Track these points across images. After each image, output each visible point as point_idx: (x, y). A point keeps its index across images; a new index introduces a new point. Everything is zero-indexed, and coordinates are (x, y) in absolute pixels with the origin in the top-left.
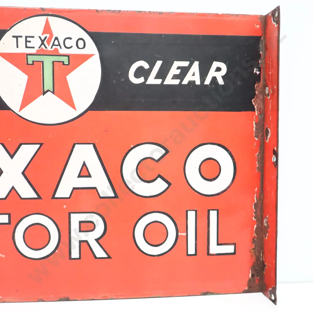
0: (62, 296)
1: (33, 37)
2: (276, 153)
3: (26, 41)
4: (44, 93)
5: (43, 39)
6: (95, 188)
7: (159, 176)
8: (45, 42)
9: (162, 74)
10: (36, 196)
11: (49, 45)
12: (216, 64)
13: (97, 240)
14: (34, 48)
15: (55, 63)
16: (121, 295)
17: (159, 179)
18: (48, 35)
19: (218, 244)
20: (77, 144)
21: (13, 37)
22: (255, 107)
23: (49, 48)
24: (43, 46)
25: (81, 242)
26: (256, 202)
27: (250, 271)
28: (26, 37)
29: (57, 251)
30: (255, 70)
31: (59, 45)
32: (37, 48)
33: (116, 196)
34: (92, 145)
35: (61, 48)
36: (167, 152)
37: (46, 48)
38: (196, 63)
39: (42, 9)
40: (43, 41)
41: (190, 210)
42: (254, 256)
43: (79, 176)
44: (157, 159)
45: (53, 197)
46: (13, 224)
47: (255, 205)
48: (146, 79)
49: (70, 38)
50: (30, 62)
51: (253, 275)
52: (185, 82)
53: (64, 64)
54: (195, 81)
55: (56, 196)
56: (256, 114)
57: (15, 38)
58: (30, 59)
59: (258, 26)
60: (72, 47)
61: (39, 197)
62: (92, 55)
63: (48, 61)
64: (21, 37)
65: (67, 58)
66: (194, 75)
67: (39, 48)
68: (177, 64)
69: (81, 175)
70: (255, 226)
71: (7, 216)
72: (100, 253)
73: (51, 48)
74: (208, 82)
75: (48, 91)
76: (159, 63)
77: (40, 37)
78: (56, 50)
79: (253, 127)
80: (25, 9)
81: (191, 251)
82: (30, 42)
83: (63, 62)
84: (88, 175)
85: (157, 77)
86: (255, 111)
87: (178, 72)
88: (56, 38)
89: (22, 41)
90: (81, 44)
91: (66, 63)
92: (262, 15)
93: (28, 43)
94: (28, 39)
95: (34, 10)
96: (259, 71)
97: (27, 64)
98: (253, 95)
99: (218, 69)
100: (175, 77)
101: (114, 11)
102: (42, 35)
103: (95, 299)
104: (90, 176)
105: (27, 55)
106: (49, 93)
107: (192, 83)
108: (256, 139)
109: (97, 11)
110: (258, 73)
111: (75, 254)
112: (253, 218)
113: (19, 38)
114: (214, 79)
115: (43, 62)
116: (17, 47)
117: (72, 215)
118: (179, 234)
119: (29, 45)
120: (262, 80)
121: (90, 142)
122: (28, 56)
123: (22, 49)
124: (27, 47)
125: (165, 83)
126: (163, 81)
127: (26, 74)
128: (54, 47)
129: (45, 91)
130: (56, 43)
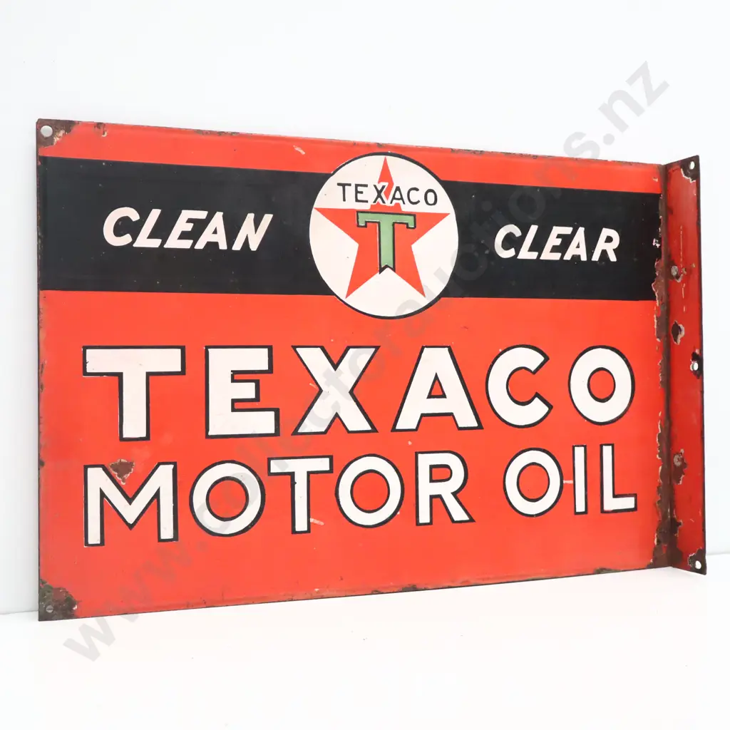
0: (406, 584)
1: (366, 186)
2: (699, 359)
3: (357, 192)
4: (381, 270)
5: (379, 189)
6: (451, 414)
7: (537, 395)
8: (383, 194)
9: (538, 245)
10: (369, 428)
11: (387, 198)
12: (606, 232)
13: (455, 494)
14: (367, 202)
15: (396, 225)
16: (488, 579)
17: (537, 400)
18: (386, 184)
19: (615, 496)
20: (427, 347)
21: (339, 184)
22: (656, 295)
23: (388, 203)
24: (379, 200)
25: (432, 497)
26: (660, 432)
27: (656, 535)
28: (357, 186)
29: (398, 513)
30: (654, 241)
31: (402, 199)
32: (371, 202)
33: (480, 427)
34: (447, 349)
35: (404, 203)
36: (547, 359)
37: (384, 202)
38: (581, 230)
39: (379, 145)
40: (379, 192)
41: (578, 446)
42: (660, 513)
43: (430, 396)
44: (533, 369)
45: (394, 429)
46: (336, 472)
47: (660, 436)
48: (517, 252)
49: (417, 189)
50: (362, 224)
51: (658, 541)
52: (568, 257)
53: (408, 227)
54: (579, 256)
55: (398, 427)
56: (658, 304)
57: (341, 188)
58: (363, 219)
59: (657, 180)
60: (419, 202)
61: (374, 430)
62: (446, 215)
63: (386, 223)
64: (350, 185)
65: (412, 218)
66: (578, 247)
67: (375, 202)
68: (557, 230)
69: (432, 394)
70: (660, 468)
71: (328, 460)
72: (458, 514)
73: (391, 203)
74: (596, 257)
75: (387, 266)
76: (534, 229)
77: (375, 186)
78: (398, 205)
79: (654, 322)
80: (355, 144)
81: (580, 507)
82: (362, 193)
83: (407, 224)
84: (441, 394)
85: (531, 249)
86: (655, 300)
87: (558, 242)
88: (398, 189)
89: (350, 191)
90: (431, 197)
91: (412, 225)
92: (660, 165)
93: (359, 195)
94: (360, 189)
95: (368, 145)
96: (659, 243)
97: (358, 226)
98: (652, 278)
99: (609, 240)
100: (555, 249)
101: (475, 152)
102: (379, 182)
103: (453, 585)
104: (444, 396)
105: (358, 212)
106: (388, 269)
107: (576, 258)
108: (658, 340)
109: (452, 150)
110: (658, 245)
111: (424, 517)
112: (658, 456)
113: (346, 187)
114: (604, 253)
115: (379, 223)
116: (344, 200)
117: (420, 455)
118: (564, 482)
119: (360, 197)
120: (663, 256)
121: (444, 345)
122: (360, 214)
123: (351, 204)
124: (357, 200)
125: (542, 258)
126: (539, 255)
127: (356, 241)
128: (395, 201)
129: (382, 266)
130: (398, 195)
